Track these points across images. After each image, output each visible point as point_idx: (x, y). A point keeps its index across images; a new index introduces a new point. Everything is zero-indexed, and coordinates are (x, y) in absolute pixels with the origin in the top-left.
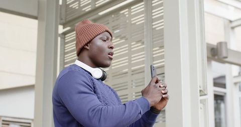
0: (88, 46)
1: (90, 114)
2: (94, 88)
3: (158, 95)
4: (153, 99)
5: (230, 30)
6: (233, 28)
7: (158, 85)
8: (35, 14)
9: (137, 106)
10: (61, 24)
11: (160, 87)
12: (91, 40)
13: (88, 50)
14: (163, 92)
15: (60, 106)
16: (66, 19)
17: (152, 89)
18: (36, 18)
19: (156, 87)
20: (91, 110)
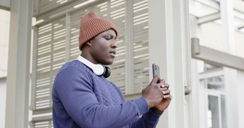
0: (90, 42)
1: (84, 113)
2: (93, 85)
3: (158, 96)
4: (153, 100)
5: (197, 26)
6: (199, 24)
7: (159, 85)
8: (8, 5)
9: (134, 107)
10: (34, 16)
11: (161, 87)
12: (94, 37)
13: (90, 46)
14: (164, 92)
15: (58, 102)
16: (39, 11)
17: (152, 90)
18: (8, 9)
19: (157, 88)
20: (85, 109)
